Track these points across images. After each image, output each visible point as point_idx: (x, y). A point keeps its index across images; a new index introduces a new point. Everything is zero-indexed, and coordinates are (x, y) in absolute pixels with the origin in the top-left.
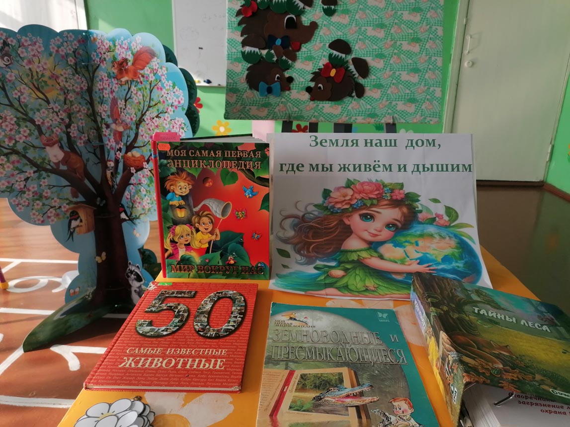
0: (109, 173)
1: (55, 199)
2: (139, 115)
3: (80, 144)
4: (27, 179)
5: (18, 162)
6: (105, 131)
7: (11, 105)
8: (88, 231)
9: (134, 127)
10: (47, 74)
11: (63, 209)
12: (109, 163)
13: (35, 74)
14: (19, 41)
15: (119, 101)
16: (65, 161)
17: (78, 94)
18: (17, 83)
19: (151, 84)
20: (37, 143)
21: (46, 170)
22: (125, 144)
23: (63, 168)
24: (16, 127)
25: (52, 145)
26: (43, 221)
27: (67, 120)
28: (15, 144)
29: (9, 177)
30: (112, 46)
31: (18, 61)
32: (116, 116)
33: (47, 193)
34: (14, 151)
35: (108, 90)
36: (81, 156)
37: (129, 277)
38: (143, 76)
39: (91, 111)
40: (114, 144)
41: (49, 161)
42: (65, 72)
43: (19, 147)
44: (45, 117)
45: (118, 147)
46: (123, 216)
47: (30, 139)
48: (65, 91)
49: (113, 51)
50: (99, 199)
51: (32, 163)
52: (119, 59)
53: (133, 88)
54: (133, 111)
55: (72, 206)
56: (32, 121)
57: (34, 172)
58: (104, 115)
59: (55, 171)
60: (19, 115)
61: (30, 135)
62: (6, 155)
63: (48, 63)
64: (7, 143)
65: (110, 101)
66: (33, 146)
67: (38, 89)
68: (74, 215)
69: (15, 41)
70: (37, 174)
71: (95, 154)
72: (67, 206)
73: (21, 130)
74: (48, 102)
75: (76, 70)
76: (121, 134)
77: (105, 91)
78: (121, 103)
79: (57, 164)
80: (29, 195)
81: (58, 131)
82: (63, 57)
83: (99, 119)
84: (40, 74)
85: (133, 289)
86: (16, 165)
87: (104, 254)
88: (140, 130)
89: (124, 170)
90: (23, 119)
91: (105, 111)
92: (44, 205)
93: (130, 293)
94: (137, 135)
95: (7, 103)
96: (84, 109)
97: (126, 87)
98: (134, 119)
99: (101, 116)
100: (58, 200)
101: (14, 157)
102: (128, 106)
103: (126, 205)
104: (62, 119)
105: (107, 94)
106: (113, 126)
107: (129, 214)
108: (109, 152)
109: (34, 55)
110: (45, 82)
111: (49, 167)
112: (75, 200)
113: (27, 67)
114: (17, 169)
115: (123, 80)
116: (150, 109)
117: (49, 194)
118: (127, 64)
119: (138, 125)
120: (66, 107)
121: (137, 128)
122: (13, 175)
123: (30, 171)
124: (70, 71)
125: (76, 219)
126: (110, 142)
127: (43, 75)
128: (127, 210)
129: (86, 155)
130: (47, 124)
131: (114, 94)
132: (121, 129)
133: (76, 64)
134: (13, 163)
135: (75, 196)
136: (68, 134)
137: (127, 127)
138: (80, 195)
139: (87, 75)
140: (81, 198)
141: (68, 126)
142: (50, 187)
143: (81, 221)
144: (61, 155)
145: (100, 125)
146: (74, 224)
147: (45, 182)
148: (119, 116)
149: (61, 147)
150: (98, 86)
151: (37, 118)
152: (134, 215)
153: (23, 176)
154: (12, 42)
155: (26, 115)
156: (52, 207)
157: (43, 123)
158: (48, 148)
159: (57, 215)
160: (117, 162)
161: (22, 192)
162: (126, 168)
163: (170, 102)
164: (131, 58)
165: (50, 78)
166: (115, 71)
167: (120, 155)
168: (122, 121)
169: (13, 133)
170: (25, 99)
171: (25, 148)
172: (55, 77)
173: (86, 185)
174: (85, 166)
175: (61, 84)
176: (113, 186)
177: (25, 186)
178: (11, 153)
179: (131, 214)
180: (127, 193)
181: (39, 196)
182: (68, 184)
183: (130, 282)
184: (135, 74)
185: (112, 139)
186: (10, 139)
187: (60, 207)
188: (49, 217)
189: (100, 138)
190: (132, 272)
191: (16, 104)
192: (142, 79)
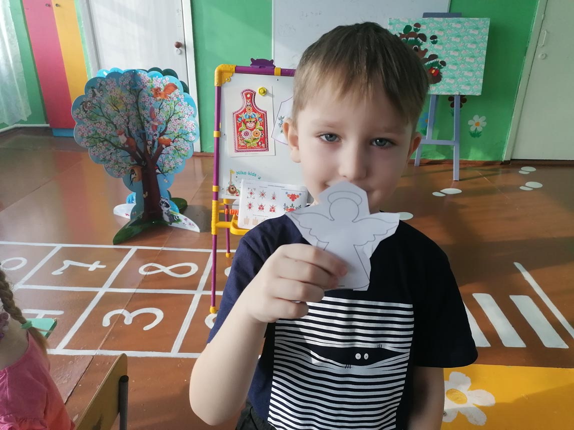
0: (148, 148)
1: (124, 163)
2: (168, 117)
3: (133, 132)
4: (111, 154)
5: (107, 145)
6: (146, 124)
7: (104, 116)
8: (139, 180)
9: (165, 124)
10: (118, 97)
11: (127, 169)
12: (148, 142)
13: (113, 98)
14: (106, 82)
15: (155, 109)
16: (127, 142)
17: (131, 105)
18: (106, 104)
19: (175, 102)
20: (114, 134)
21: (119, 148)
22: (159, 132)
23: (127, 146)
24: (106, 127)
25: (121, 134)
26: (119, 176)
27: (127, 120)
28: (105, 137)
29: (103, 153)
30: (151, 80)
31: (106, 93)
32: (153, 116)
33: (120, 160)
34: (106, 140)
35: (149, 103)
36: (134, 139)
37: (161, 205)
38: (170, 98)
39: (138, 113)
40: (152, 132)
41: (120, 143)
42: (126, 94)
43: (108, 138)
44: (118, 120)
45: (154, 133)
46: (158, 171)
47: (112, 132)
48: (126, 104)
49: (152, 82)
50: (143, 162)
51: (113, 145)
52: (155, 87)
53: (164, 103)
54: (164, 116)
55: (131, 166)
56: (112, 123)
57: (114, 150)
58: (146, 116)
59: (123, 148)
60: (107, 120)
61: (112, 130)
62: (102, 142)
63: (118, 91)
64: (102, 135)
65: (149, 108)
66: (113, 136)
67: (115, 106)
68: (132, 172)
69: (104, 83)
70: (115, 151)
71: (140, 137)
72: (129, 167)
73: (108, 128)
74: (119, 112)
75: (130, 92)
76: (156, 127)
77: (146, 103)
78: (157, 111)
79: (124, 144)
80: (112, 162)
81: (123, 126)
82: (124, 86)
83: (142, 118)
84: (115, 97)
85: (164, 212)
86: (107, 146)
87: (147, 193)
88: (168, 125)
89: (158, 146)
90: (109, 122)
91: (147, 114)
92: (119, 167)
93: (162, 214)
94: (166, 128)
95: (102, 115)
96: (135, 113)
97: (160, 102)
98: (165, 119)
99: (144, 116)
100: (125, 164)
101: (105, 143)
102: (161, 112)
103: (159, 165)
104: (125, 120)
105: (147, 104)
106: (152, 122)
107: (161, 170)
108: (149, 136)
109: (112, 88)
110: (117, 101)
111: (120, 146)
112: (132, 163)
113: (110, 95)
114: (107, 148)
115: (158, 98)
116: (175, 115)
117: (121, 161)
118: (160, 90)
119: (167, 123)
120: (126, 113)
121: (167, 124)
122: (105, 152)
123: (112, 149)
124: (128, 93)
125: (133, 174)
126: (149, 131)
127: (116, 98)
128: (160, 167)
129: (137, 138)
130: (119, 124)
131: (152, 105)
132: (156, 124)
133: (130, 89)
134: (105, 146)
135: (133, 161)
136: (128, 127)
137: (160, 123)
138: (135, 161)
139: (135, 94)
140: (135, 162)
141: (128, 123)
142: (122, 157)
143: (136, 175)
144: (125, 139)
145: (143, 121)
146: (133, 176)
147: (119, 155)
148: (155, 117)
149: (125, 135)
150: (141, 100)
151: (114, 121)
152: (164, 171)
153: (109, 152)
154: (103, 83)
155: (110, 120)
156: (122, 168)
157: (117, 123)
158: (120, 136)
159: (125, 172)
160: (154, 141)
161: (110, 161)
162: (160, 145)
163: (186, 112)
164: (162, 88)
165: (119, 99)
166: (153, 93)
167: (156, 138)
168: (158, 120)
169: (105, 130)
170: (109, 112)
171: (110, 138)
172: (121, 98)
173: (137, 155)
174: (136, 144)
175: (124, 101)
176: (151, 155)
177: (111, 157)
178: (104, 141)
179: (163, 170)
180: (160, 159)
181: (117, 162)
182: (129, 155)
183: (162, 208)
184: (166, 96)
185: (151, 129)
186: (104, 133)
187: (126, 168)
188: (122, 173)
189: (143, 128)
190: (163, 202)
191: (105, 114)
192: (169, 99)
